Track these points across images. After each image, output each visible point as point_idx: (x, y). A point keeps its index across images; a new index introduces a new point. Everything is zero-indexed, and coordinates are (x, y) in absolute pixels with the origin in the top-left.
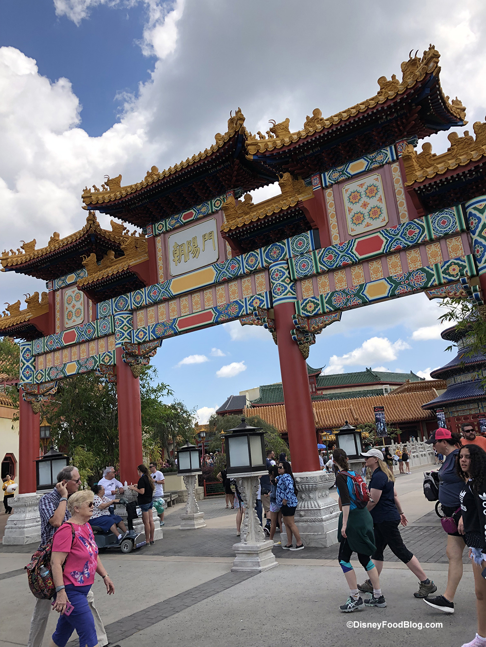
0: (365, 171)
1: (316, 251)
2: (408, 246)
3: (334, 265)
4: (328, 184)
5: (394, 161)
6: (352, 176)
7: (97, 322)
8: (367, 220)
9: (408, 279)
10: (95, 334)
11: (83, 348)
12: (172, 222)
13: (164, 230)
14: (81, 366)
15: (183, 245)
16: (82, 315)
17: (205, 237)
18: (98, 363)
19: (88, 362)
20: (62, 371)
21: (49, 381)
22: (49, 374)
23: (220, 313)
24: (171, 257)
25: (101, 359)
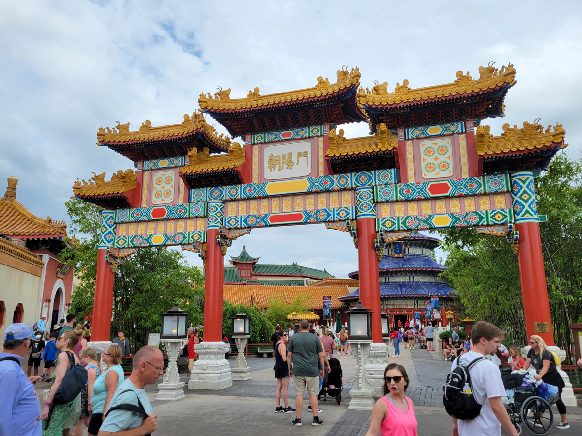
0: (440, 135)
1: (398, 184)
2: (468, 194)
3: (410, 197)
4: (410, 137)
5: (462, 133)
6: (430, 136)
7: (189, 205)
8: (437, 170)
9: (465, 217)
10: (187, 215)
11: (171, 224)
12: (271, 136)
13: (263, 141)
14: (169, 239)
15: (279, 156)
16: (172, 196)
17: (300, 155)
18: (187, 239)
19: (176, 236)
20: (147, 240)
21: (132, 247)
22: (132, 241)
23: (310, 216)
24: (266, 164)
25: (190, 236)
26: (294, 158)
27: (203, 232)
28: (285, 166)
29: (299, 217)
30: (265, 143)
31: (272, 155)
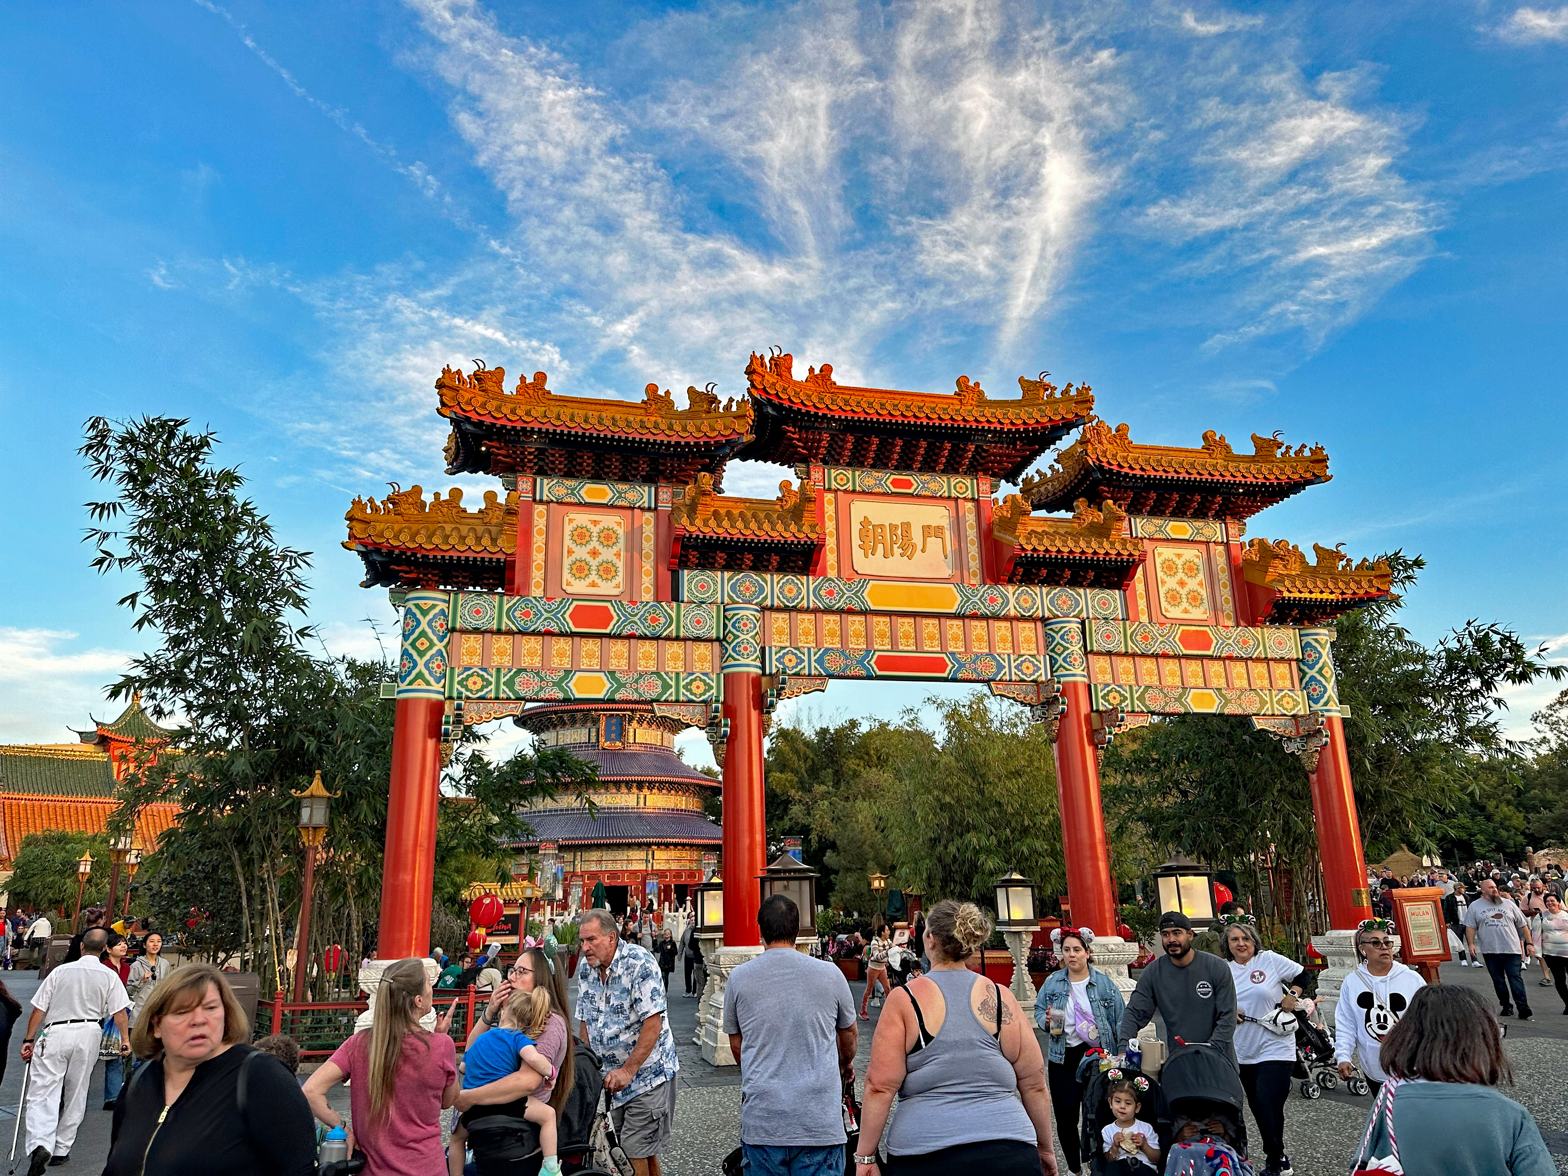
0: (1186, 539)
1: (1127, 623)
2: (1241, 657)
3: (1150, 649)
4: (1140, 535)
5: (1222, 543)
6: (1171, 539)
7: (678, 607)
8: (1185, 604)
10: (672, 630)
11: (619, 647)
12: (868, 479)
13: (850, 486)
14: (621, 685)
15: (882, 526)
16: (620, 578)
17: (927, 530)
18: (673, 690)
19: (641, 681)
20: (558, 684)
21: (509, 699)
22: (510, 684)
23: (961, 666)
24: (856, 541)
25: (682, 684)
26: (917, 536)
27: (714, 677)
28: (897, 551)
29: (940, 665)
30: (854, 491)
31: (865, 522)
